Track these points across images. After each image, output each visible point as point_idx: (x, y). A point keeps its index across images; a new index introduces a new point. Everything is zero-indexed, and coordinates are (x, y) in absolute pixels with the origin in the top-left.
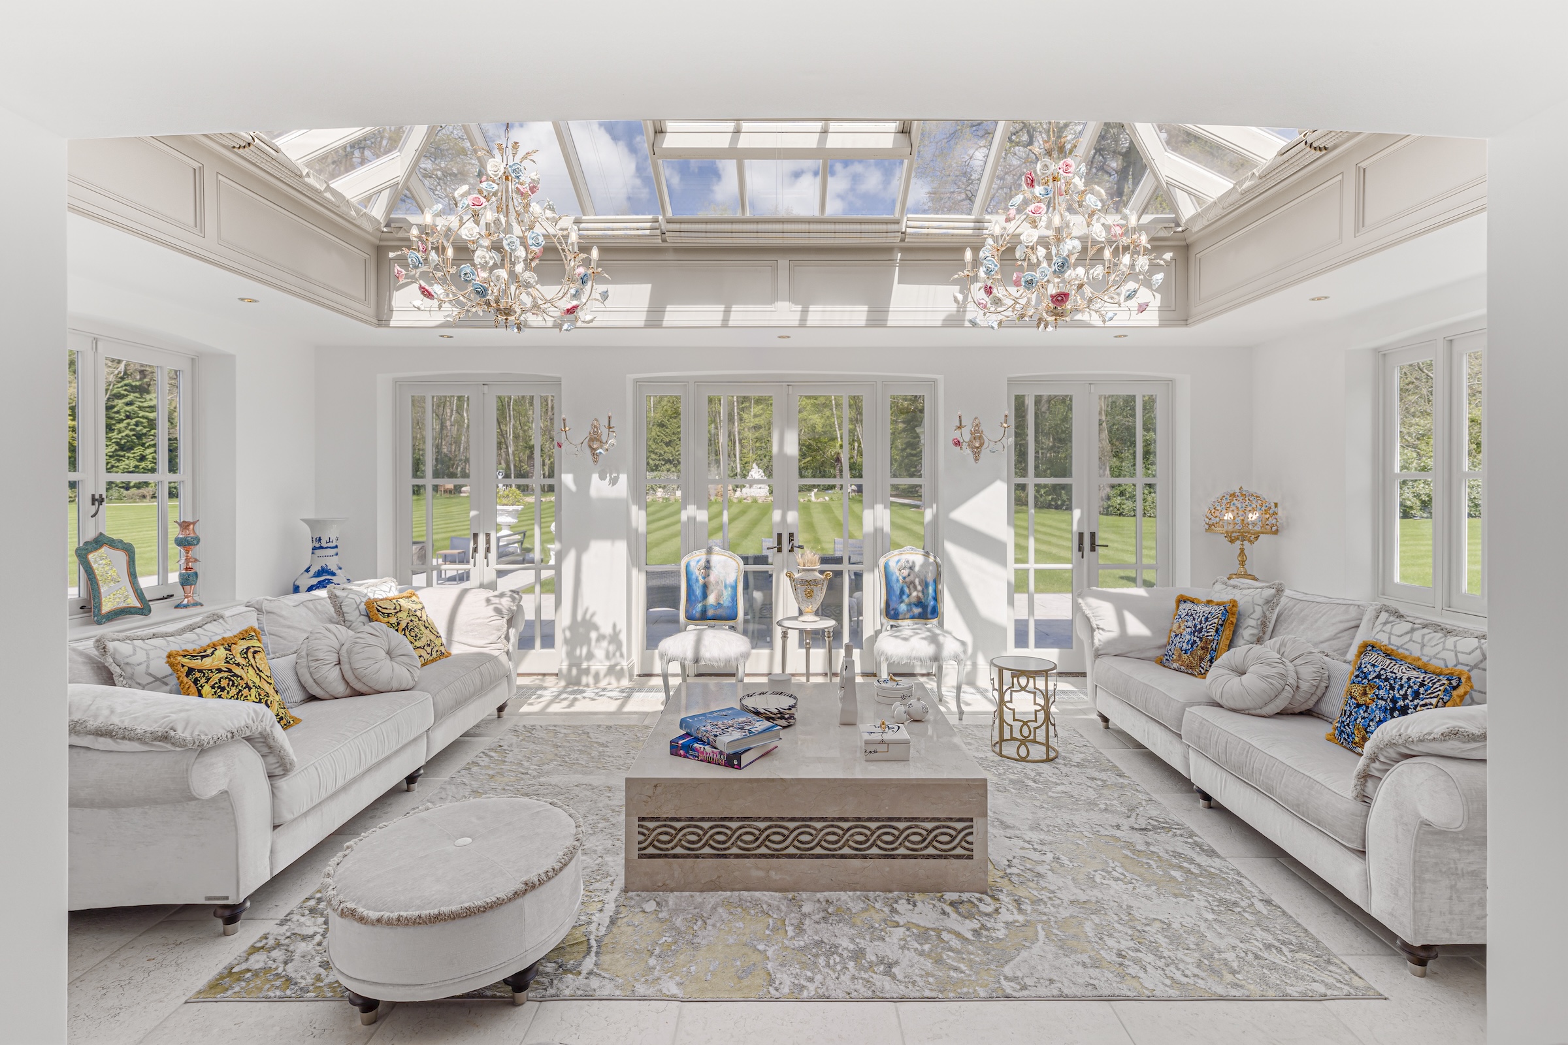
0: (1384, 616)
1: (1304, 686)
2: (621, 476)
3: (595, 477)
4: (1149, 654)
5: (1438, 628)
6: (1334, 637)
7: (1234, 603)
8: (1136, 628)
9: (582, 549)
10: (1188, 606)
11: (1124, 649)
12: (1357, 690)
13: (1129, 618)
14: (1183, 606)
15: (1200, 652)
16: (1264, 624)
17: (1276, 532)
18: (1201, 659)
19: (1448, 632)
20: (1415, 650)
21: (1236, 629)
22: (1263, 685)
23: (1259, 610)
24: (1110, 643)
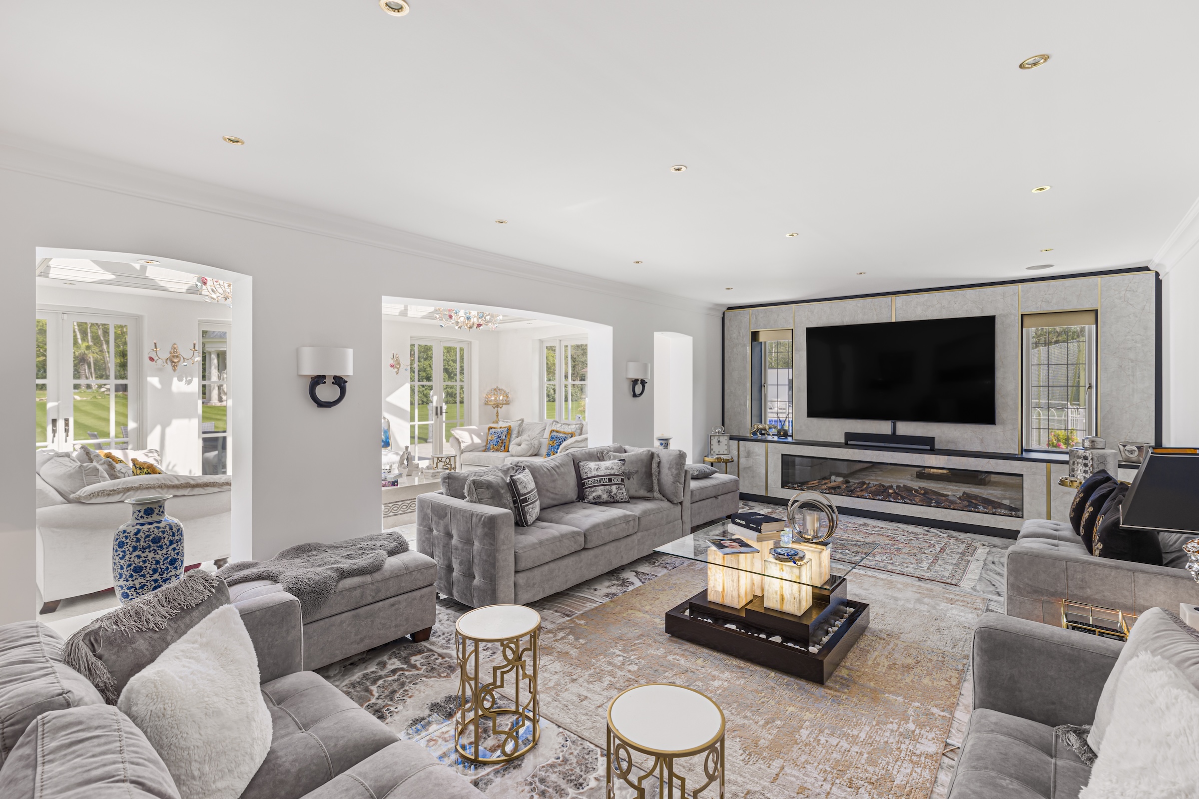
0: (554, 423)
1: (536, 446)
2: (194, 379)
3: (175, 379)
4: (480, 449)
5: (567, 424)
6: (539, 433)
7: (510, 427)
8: (477, 440)
9: (165, 425)
10: (493, 430)
11: (472, 448)
12: (551, 443)
13: (474, 436)
14: (491, 430)
15: (501, 444)
16: (519, 432)
17: (509, 404)
18: (501, 447)
19: (569, 425)
20: (562, 430)
21: (511, 435)
22: (527, 447)
23: (517, 428)
24: (467, 447)
